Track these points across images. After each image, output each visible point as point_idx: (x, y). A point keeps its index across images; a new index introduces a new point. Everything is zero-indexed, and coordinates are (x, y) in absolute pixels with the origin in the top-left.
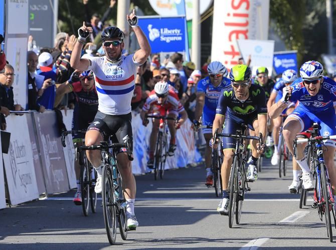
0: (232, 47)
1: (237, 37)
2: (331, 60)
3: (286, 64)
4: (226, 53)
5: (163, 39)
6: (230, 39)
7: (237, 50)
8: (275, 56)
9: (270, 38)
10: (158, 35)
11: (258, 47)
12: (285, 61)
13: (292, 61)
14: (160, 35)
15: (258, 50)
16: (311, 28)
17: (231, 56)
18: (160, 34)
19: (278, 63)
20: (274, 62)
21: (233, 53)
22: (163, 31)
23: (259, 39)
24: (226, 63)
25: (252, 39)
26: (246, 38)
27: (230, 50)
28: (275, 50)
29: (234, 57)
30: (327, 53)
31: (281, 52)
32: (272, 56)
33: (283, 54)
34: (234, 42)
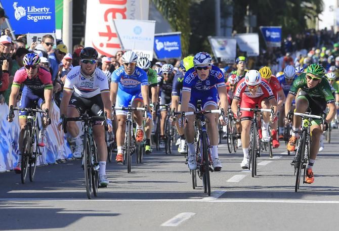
0: (108, 27)
1: (114, 17)
2: (219, 42)
3: (168, 47)
4: (101, 34)
5: (30, 18)
6: (106, 20)
7: (113, 31)
8: (156, 37)
9: (150, 19)
10: (25, 14)
11: (138, 27)
12: (168, 44)
14: (27, 14)
15: (138, 30)
16: (197, 7)
17: (107, 38)
18: (27, 12)
19: (160, 46)
20: (155, 45)
21: (110, 35)
22: (30, 10)
23: (139, 19)
24: (102, 45)
25: (131, 19)
26: (124, 17)
27: (106, 31)
28: (155, 33)
29: (110, 39)
30: (214, 35)
31: (163, 34)
32: (153, 38)
33: (165, 36)
34: (110, 22)
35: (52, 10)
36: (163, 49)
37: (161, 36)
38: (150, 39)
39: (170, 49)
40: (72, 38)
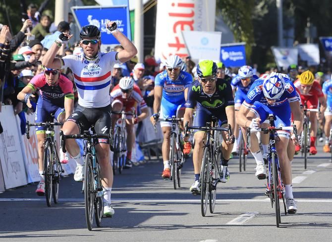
0: (177, 39)
1: (182, 29)
2: (281, 52)
3: (233, 56)
4: (171, 45)
5: (103, 30)
6: (175, 31)
7: (182, 42)
8: (222, 48)
9: (216, 30)
11: (205, 38)
12: (234, 53)
13: (240, 53)
14: (101, 27)
15: (205, 42)
16: (260, 19)
17: (175, 49)
18: (101, 25)
19: (226, 56)
20: (221, 55)
21: (178, 45)
22: (104, 22)
23: (206, 30)
25: (199, 30)
26: (192, 29)
27: (174, 42)
28: (222, 42)
29: (178, 50)
30: (277, 45)
31: (228, 45)
32: (219, 49)
33: (230, 47)
34: (179, 33)
35: (125, 22)
36: (228, 59)
37: (227, 47)
38: (216, 50)
39: (235, 59)
40: (143, 49)
